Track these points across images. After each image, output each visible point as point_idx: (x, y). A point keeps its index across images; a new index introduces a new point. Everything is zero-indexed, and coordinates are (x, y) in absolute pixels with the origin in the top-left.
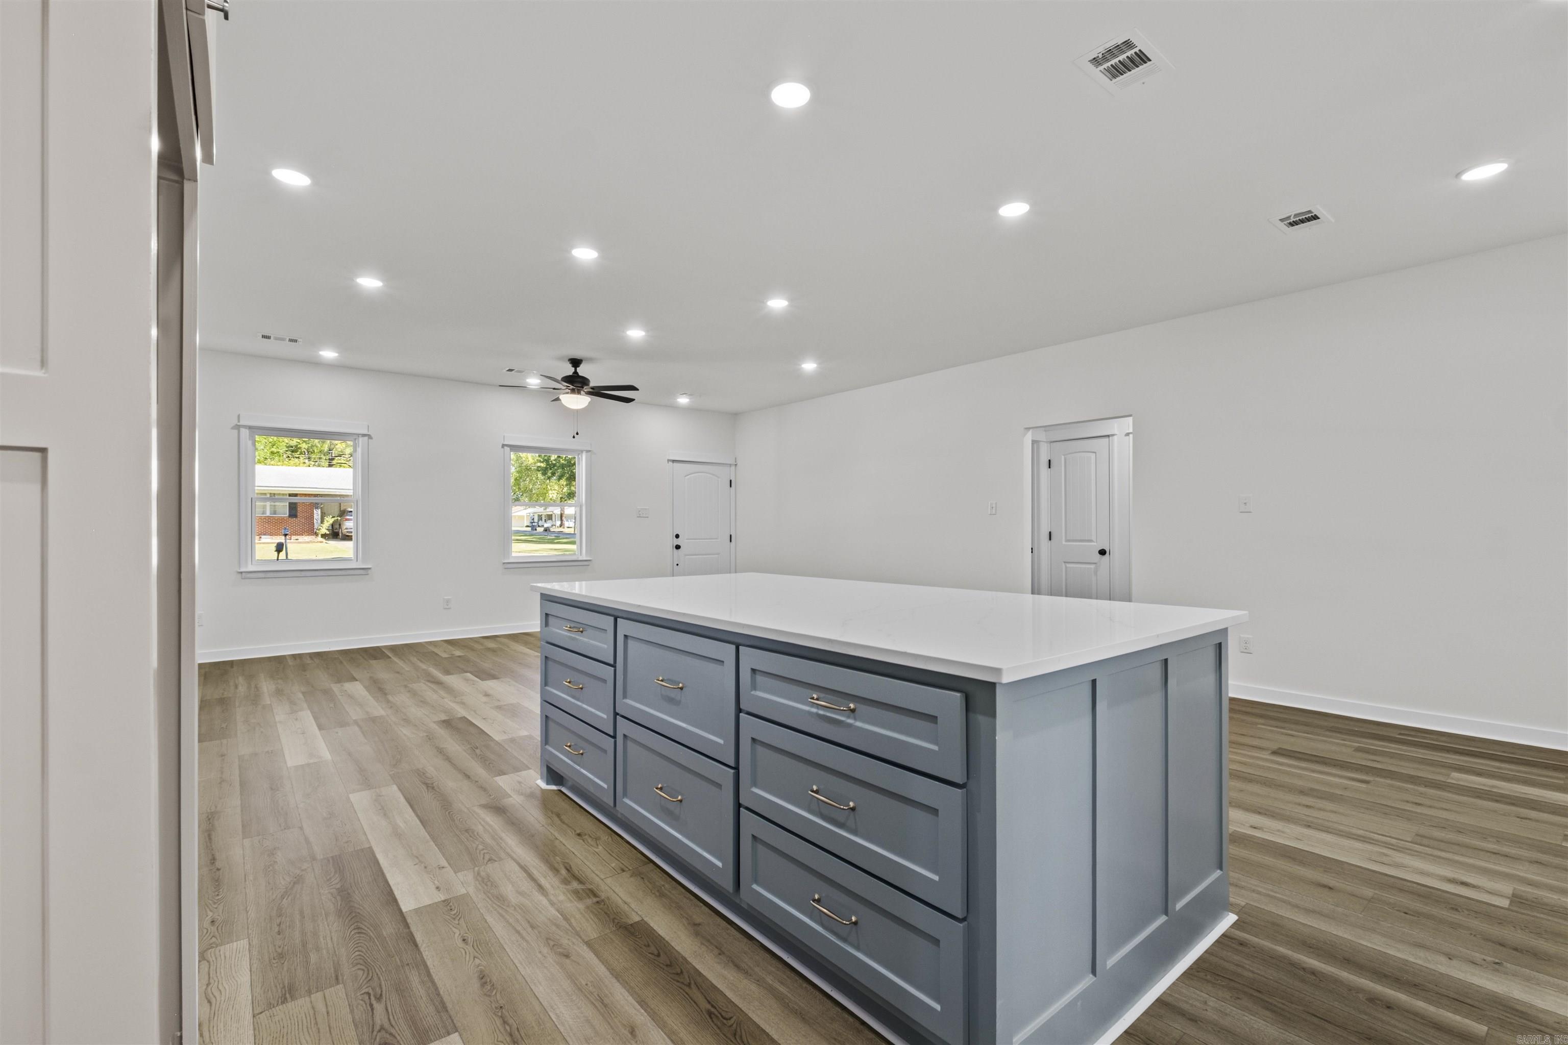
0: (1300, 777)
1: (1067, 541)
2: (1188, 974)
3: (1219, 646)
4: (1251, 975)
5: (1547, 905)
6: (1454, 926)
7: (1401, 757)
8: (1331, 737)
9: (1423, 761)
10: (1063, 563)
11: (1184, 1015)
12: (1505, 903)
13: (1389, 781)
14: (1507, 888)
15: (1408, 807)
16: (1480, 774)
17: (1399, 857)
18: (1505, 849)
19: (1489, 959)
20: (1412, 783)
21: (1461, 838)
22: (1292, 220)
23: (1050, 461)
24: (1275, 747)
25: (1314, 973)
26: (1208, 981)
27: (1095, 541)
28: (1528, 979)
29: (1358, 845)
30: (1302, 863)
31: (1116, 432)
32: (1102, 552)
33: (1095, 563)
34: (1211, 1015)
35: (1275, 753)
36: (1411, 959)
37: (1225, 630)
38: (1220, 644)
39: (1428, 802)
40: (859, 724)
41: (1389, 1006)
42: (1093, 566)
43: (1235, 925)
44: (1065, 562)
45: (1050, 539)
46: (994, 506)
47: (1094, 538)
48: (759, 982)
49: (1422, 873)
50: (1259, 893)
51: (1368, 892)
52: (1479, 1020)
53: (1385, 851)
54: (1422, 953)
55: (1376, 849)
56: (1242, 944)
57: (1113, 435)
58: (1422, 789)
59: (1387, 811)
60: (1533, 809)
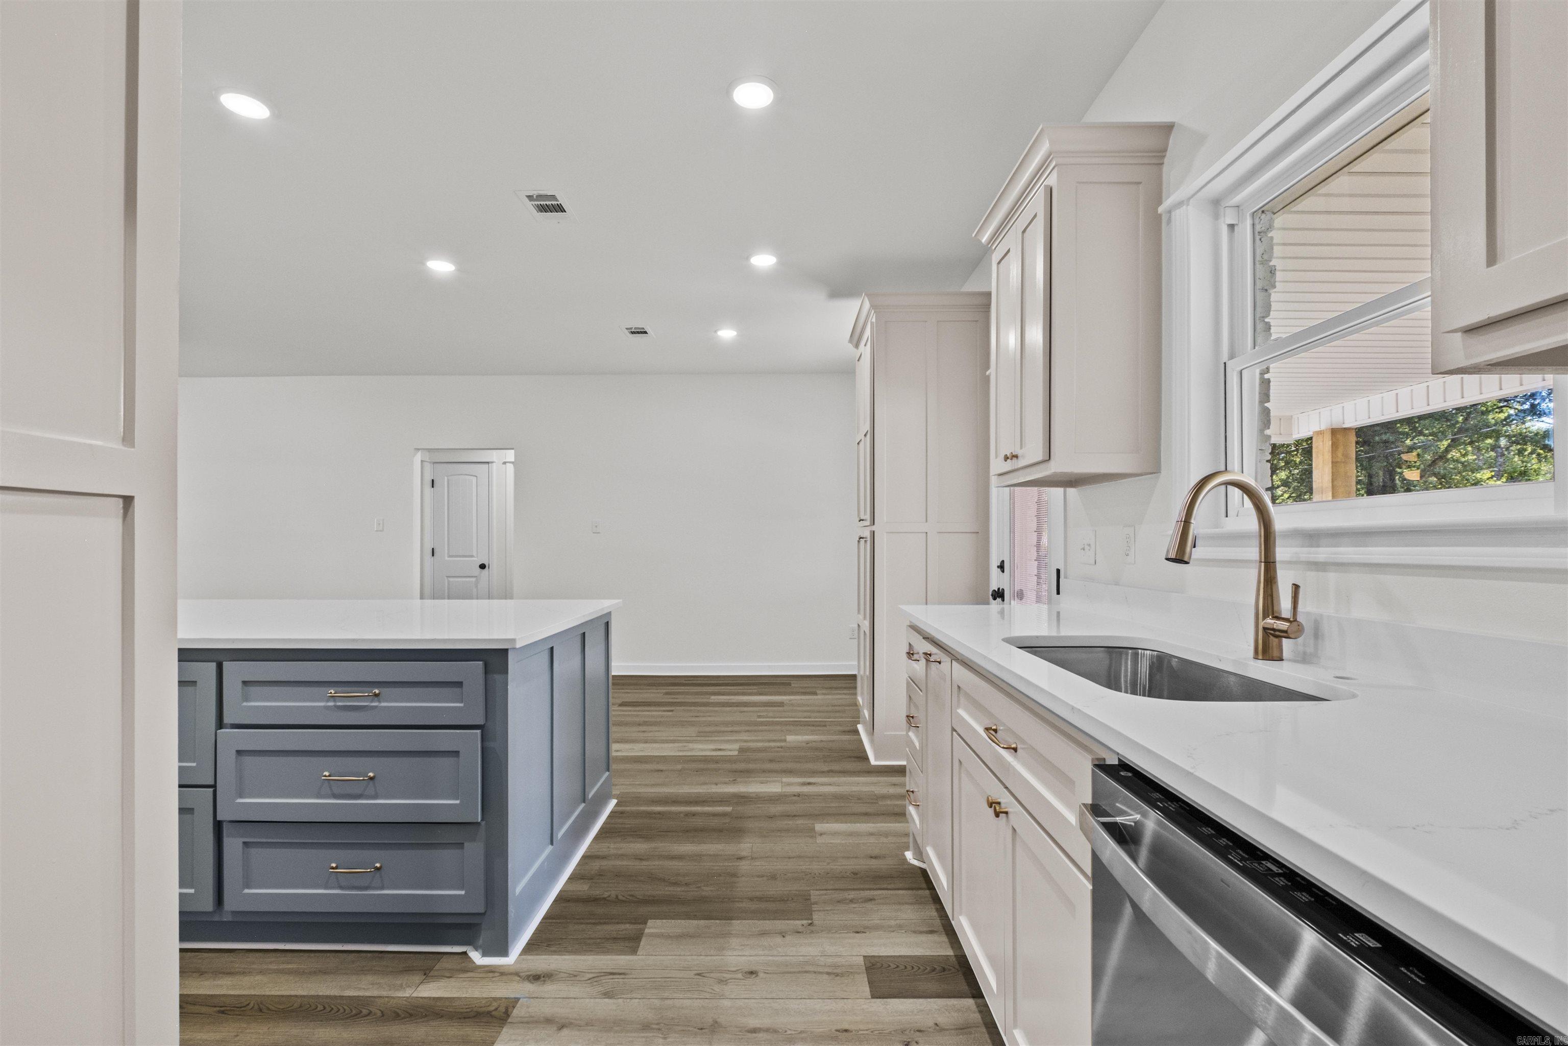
0: (637, 716)
1: (449, 556)
2: (597, 838)
3: (607, 624)
4: (629, 826)
5: (752, 748)
6: (716, 770)
7: (688, 693)
8: (649, 689)
9: (697, 693)
10: (446, 578)
11: (599, 858)
12: (736, 753)
13: (683, 708)
14: (736, 746)
15: (694, 719)
16: (723, 694)
17: (691, 746)
18: (735, 729)
19: (731, 779)
20: (694, 706)
21: (718, 728)
22: (633, 330)
23: (433, 480)
24: (619, 701)
25: (659, 813)
26: (607, 837)
27: (476, 556)
28: (746, 782)
29: (671, 745)
30: (646, 762)
31: (494, 459)
32: (483, 567)
33: (475, 577)
34: (613, 852)
35: (620, 705)
36: (701, 791)
37: (610, 613)
38: (608, 622)
39: (702, 714)
40: (383, 704)
41: (694, 814)
42: (474, 579)
43: (617, 805)
44: (447, 577)
45: (433, 555)
46: (381, 522)
47: (475, 554)
48: (261, 972)
49: (702, 750)
50: (625, 785)
51: (679, 767)
52: (728, 806)
53: (685, 744)
54: (705, 787)
55: (681, 745)
56: (622, 813)
57: (492, 462)
58: (699, 708)
59: (682, 724)
60: (745, 706)
